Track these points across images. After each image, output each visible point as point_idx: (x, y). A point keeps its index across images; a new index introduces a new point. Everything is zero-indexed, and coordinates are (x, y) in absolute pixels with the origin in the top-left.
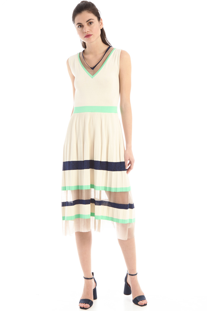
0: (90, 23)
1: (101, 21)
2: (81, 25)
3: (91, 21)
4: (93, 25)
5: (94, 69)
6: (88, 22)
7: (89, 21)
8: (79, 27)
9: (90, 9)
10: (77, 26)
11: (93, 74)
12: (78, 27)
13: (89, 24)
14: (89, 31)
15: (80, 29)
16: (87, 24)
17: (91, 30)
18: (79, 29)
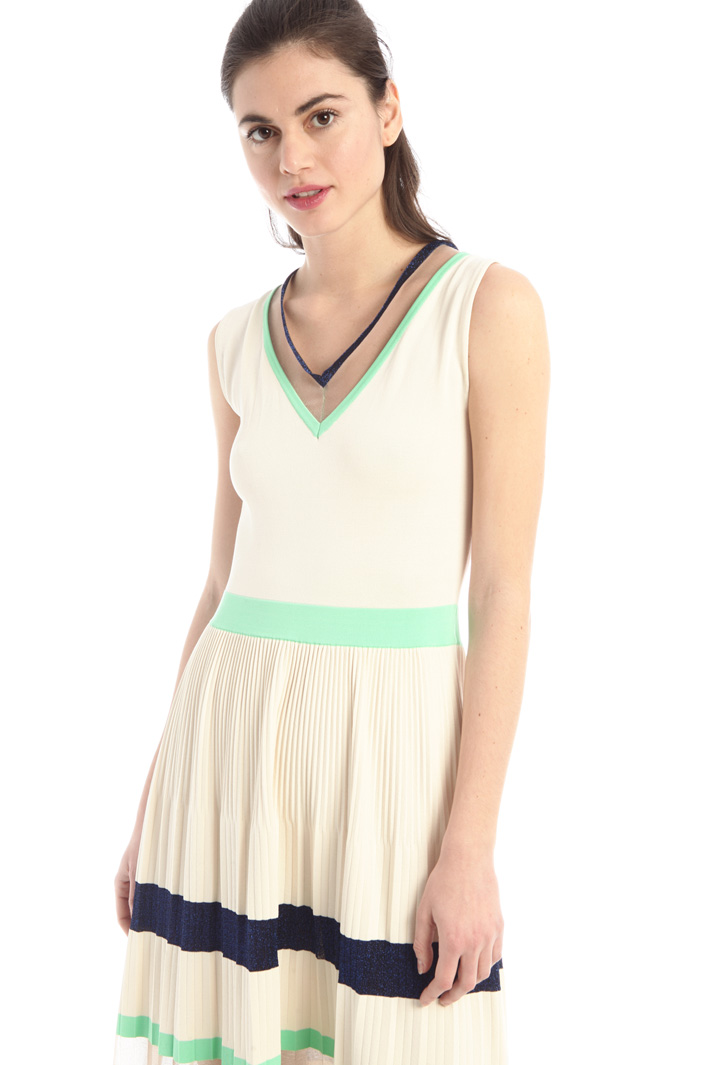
0: (318, 115)
1: (389, 97)
2: (263, 129)
3: (328, 104)
4: (336, 127)
5: (327, 379)
6: (305, 114)
7: (315, 107)
8: (257, 136)
9: (323, 32)
10: (245, 132)
11: (323, 413)
12: (250, 134)
13: (316, 122)
14: (309, 164)
15: (261, 149)
16: (304, 124)
17: (324, 161)
18: (256, 148)
